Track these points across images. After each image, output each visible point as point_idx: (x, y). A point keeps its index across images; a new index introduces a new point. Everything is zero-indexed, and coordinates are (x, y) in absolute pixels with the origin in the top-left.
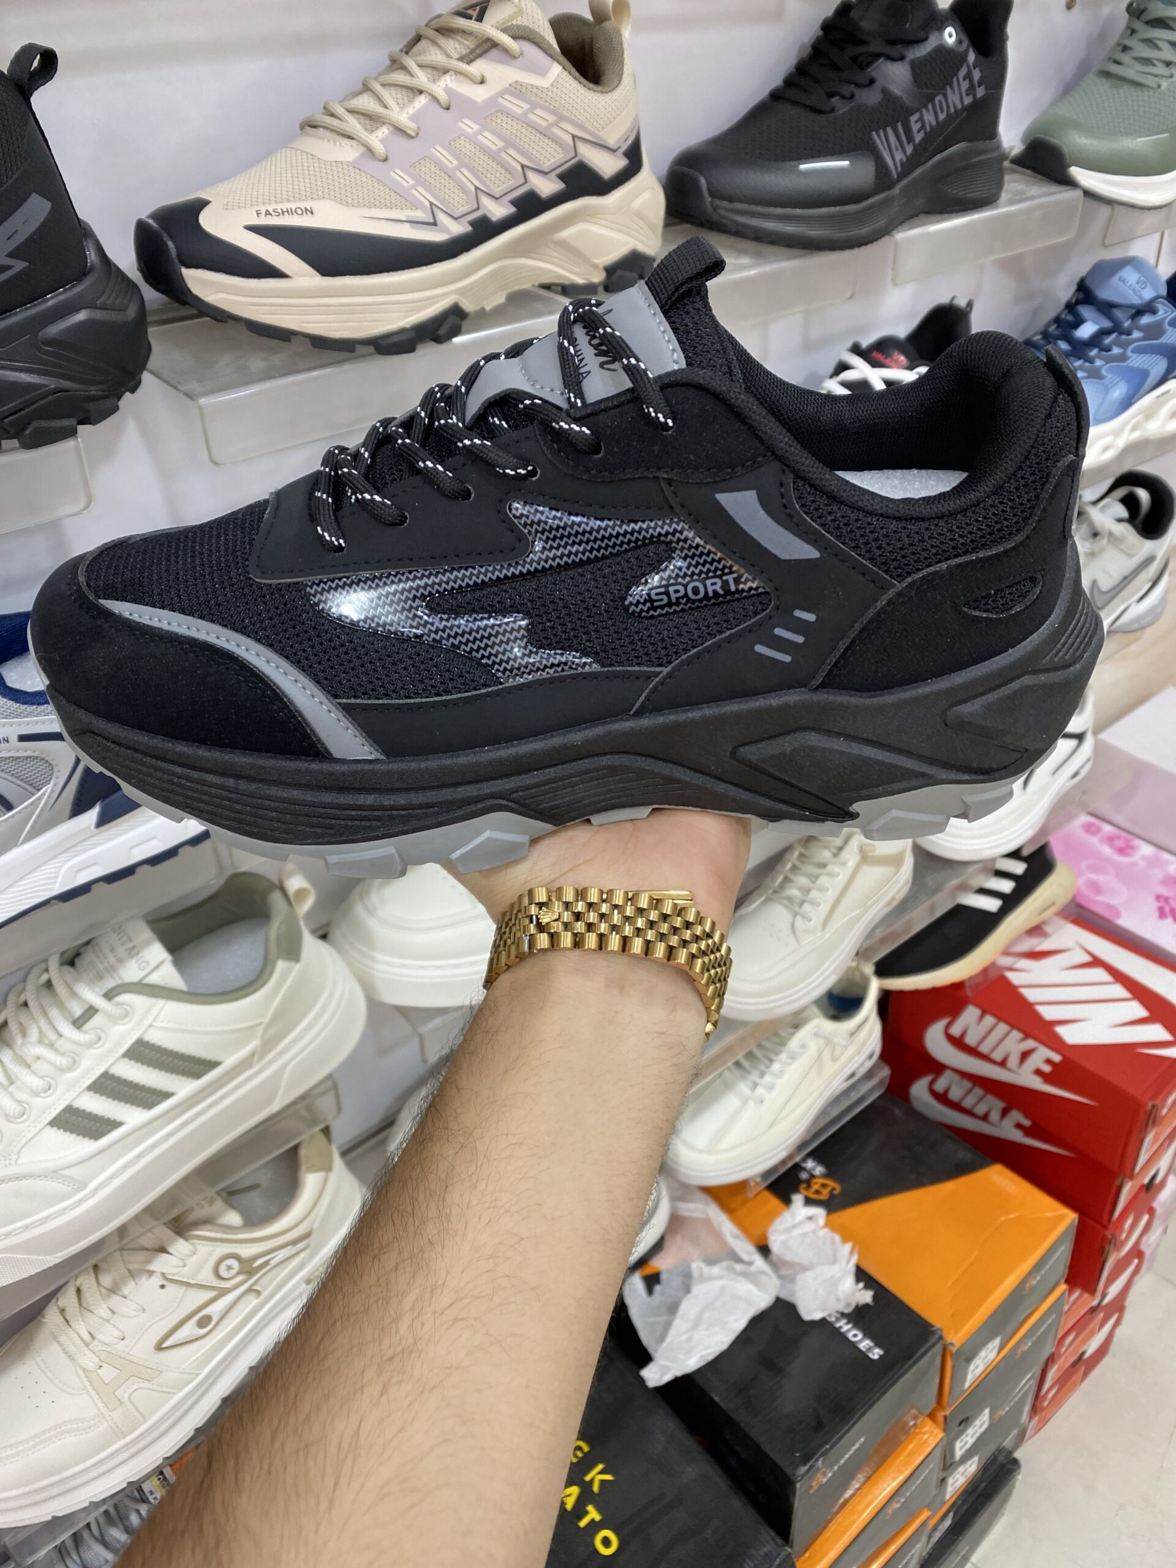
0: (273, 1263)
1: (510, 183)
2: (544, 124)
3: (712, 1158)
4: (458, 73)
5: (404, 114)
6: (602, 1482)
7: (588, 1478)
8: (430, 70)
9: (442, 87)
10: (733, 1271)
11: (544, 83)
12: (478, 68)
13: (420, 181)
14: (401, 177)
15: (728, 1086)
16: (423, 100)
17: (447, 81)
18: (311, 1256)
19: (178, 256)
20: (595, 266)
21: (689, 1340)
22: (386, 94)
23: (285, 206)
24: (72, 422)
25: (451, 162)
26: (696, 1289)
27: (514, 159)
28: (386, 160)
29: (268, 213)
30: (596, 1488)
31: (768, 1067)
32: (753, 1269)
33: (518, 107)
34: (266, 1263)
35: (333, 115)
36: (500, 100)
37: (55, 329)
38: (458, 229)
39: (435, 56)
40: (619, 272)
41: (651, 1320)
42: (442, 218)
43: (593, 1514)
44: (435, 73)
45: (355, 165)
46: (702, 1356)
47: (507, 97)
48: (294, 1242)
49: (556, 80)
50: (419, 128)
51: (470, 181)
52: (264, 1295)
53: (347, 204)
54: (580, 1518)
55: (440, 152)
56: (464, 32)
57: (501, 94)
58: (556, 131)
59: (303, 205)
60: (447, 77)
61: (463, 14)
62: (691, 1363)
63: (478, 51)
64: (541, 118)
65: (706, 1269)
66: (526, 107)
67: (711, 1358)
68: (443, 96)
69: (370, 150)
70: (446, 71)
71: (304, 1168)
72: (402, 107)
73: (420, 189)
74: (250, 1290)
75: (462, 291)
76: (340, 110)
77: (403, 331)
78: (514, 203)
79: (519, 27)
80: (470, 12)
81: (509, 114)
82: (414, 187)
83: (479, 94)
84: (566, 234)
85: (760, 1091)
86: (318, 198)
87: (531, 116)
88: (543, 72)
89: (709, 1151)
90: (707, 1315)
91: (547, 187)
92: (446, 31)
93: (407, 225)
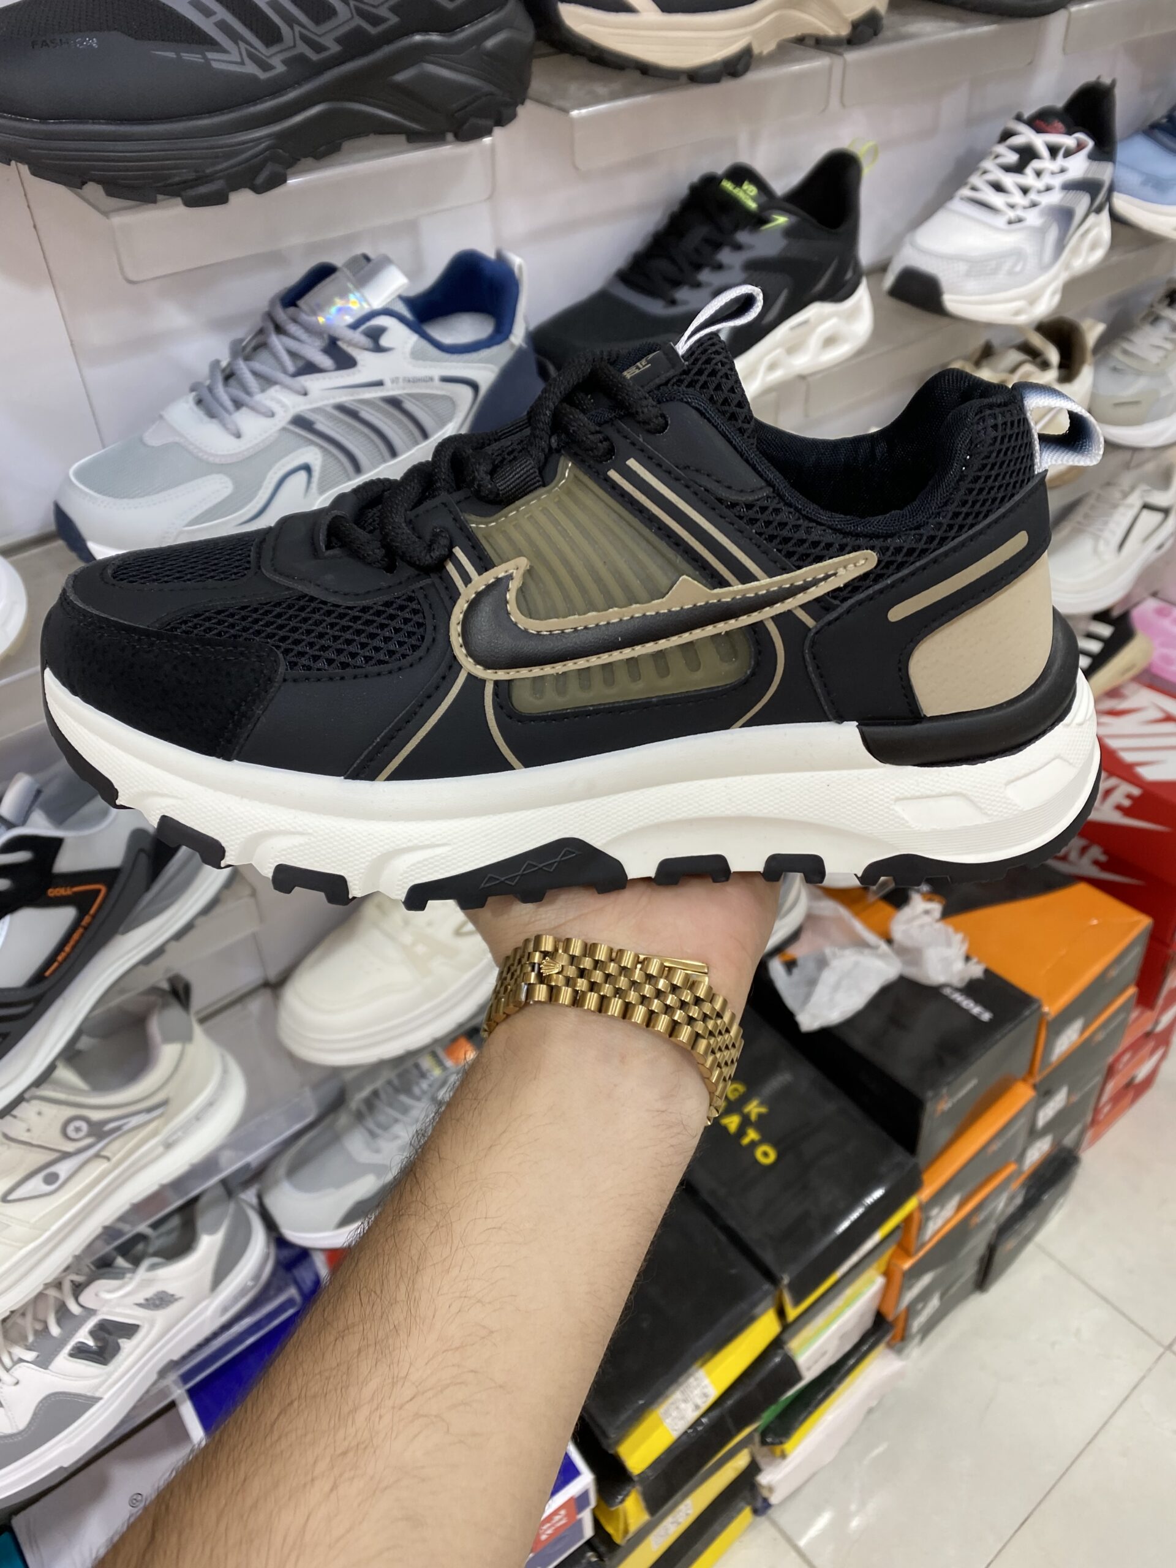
6: (758, 1113)
7: (746, 1110)
10: (863, 952)
20: (845, 21)
21: (831, 999)
24: (490, 122)
26: (833, 963)
30: (753, 1117)
32: (880, 951)
40: (862, 27)
41: (794, 991)
43: (752, 1135)
46: (842, 1013)
54: (743, 1138)
65: (839, 952)
67: (848, 1016)
75: (752, 35)
77: (714, 64)
90: (844, 982)
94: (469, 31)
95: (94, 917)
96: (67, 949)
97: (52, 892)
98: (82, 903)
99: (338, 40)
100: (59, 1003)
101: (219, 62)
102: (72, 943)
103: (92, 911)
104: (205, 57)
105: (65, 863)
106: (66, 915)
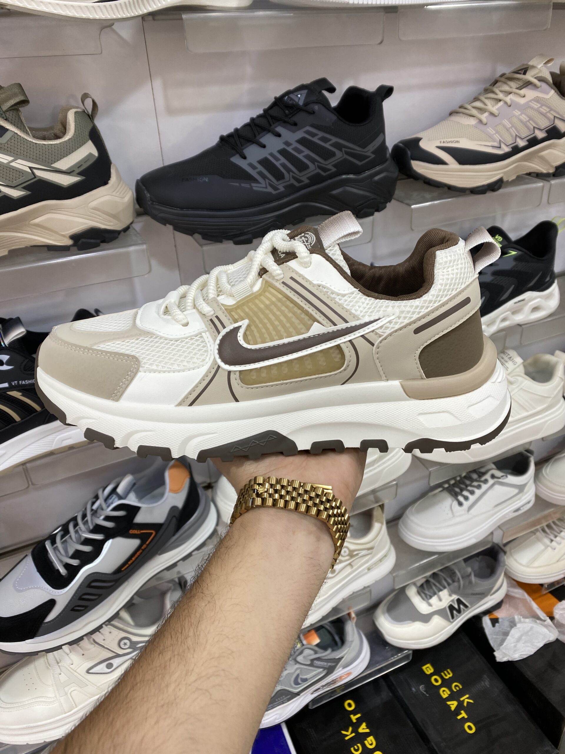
0: (360, 555)
1: (529, 133)
2: (545, 112)
3: (528, 570)
4: (515, 93)
5: (494, 108)
6: (468, 702)
7: (462, 699)
8: (504, 93)
9: (508, 99)
10: (536, 622)
11: (547, 97)
12: (522, 92)
13: (497, 132)
14: (491, 130)
15: (539, 540)
16: (501, 103)
17: (511, 96)
18: (372, 558)
19: (411, 156)
20: (552, 166)
21: (515, 646)
22: (487, 102)
23: (450, 140)
24: (373, 210)
25: (509, 125)
26: (519, 625)
27: (531, 125)
28: (486, 124)
29: (444, 142)
30: (465, 704)
31: (559, 533)
32: (546, 623)
33: (536, 105)
34: (357, 554)
35: (466, 109)
36: (530, 103)
37: (377, 178)
38: (507, 149)
39: (506, 88)
40: (561, 169)
41: (494, 637)
42: (503, 146)
43: (463, 715)
44: (506, 94)
45: (475, 126)
46: (521, 655)
47: (533, 102)
48: (369, 549)
49: (552, 96)
50: (499, 113)
51: (514, 132)
52: (354, 568)
53: (471, 140)
54: (458, 715)
55: (506, 122)
56: (518, 79)
57: (531, 101)
58: (548, 114)
59: (456, 139)
60: (511, 95)
61: (517, 72)
62: (516, 656)
63: (524, 86)
64: (544, 110)
65: (522, 620)
66: (539, 105)
67: (525, 657)
68: (509, 102)
69: (481, 121)
70: (510, 93)
71: (374, 519)
72: (493, 107)
73: (497, 135)
74: (350, 564)
75: (504, 173)
76: (469, 107)
77: (483, 186)
78: (528, 141)
79: (541, 77)
80: (520, 72)
81: (532, 108)
82: (495, 134)
83: (522, 101)
84: (543, 153)
85: (554, 543)
86: (462, 137)
87: (541, 109)
88: (547, 93)
89: (528, 566)
90: (523, 637)
91: (541, 135)
92: (511, 79)
93: (491, 147)
94: (367, 173)
95: (148, 545)
96: (133, 559)
97: (132, 532)
98: (143, 538)
99: (308, 178)
100: (126, 583)
101: (256, 187)
102: (136, 556)
103: (147, 543)
104: (250, 185)
105: (139, 519)
106: (136, 542)
